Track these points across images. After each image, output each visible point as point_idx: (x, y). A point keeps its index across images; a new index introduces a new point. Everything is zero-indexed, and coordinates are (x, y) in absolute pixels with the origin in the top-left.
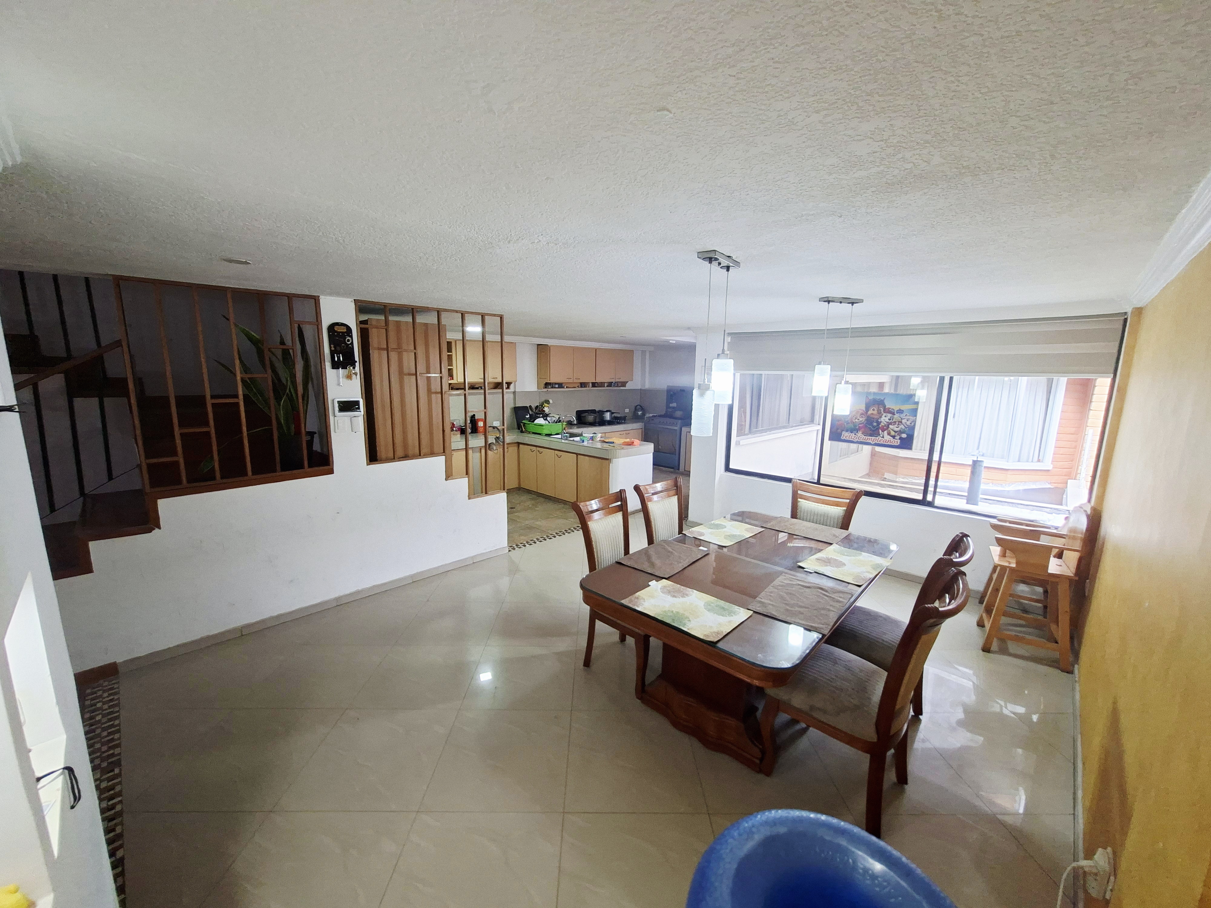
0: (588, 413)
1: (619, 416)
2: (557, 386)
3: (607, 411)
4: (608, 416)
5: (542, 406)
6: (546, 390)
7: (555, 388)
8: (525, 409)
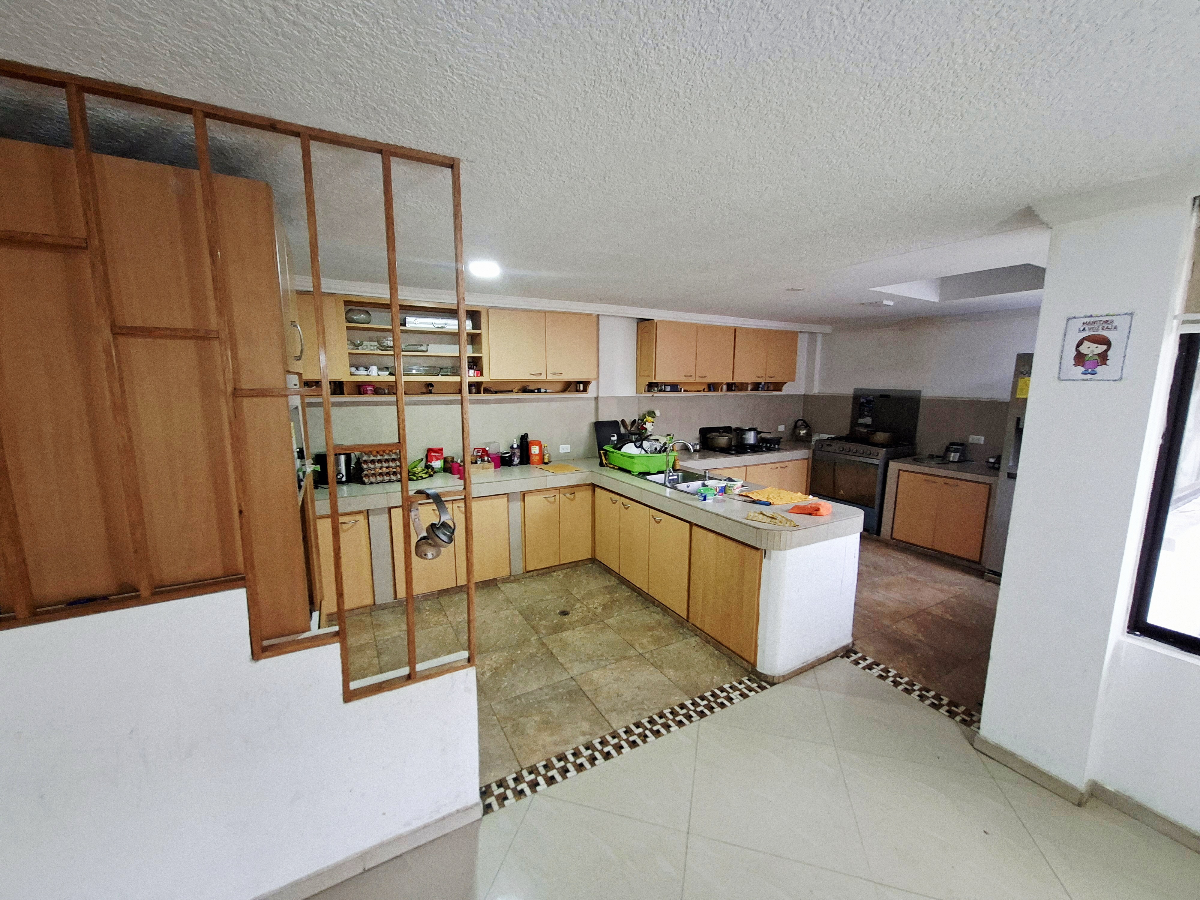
0: (719, 432)
1: (768, 436)
2: (668, 388)
3: (750, 430)
4: (751, 438)
5: (643, 420)
6: (650, 394)
7: (664, 391)
8: (614, 425)
